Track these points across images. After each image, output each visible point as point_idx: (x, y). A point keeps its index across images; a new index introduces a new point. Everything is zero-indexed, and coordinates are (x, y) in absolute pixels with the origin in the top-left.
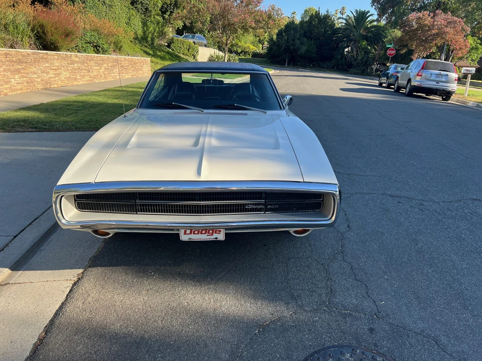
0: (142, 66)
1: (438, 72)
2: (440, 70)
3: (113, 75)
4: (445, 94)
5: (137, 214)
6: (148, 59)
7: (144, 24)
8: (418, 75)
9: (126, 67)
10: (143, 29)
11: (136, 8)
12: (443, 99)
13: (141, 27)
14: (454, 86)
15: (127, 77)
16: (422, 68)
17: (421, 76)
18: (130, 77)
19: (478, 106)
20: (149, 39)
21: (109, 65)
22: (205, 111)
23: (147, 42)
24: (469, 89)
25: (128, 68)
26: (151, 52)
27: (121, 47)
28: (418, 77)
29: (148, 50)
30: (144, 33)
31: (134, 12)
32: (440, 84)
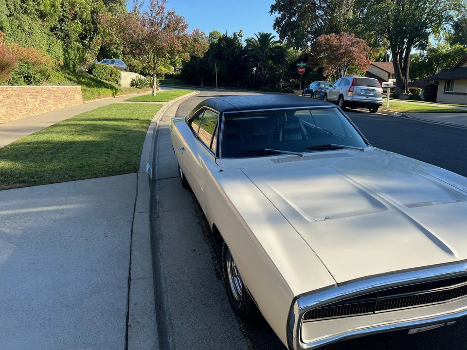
0: (74, 95)
1: (366, 88)
2: (368, 86)
3: (48, 106)
4: (373, 107)
5: (374, 313)
6: (79, 87)
7: (66, 51)
8: (349, 91)
9: (59, 97)
10: (64, 56)
11: (55, 34)
12: (371, 111)
13: (62, 53)
14: (380, 100)
15: (61, 107)
16: (353, 85)
17: (352, 91)
18: (64, 107)
19: (403, 115)
20: (71, 66)
21: (43, 96)
22: (305, 154)
23: (69, 68)
24: (389, 101)
25: (62, 97)
26: (75, 79)
27: (49, 76)
28: (350, 93)
29: (72, 77)
30: (65, 59)
31: (54, 39)
32: (370, 98)
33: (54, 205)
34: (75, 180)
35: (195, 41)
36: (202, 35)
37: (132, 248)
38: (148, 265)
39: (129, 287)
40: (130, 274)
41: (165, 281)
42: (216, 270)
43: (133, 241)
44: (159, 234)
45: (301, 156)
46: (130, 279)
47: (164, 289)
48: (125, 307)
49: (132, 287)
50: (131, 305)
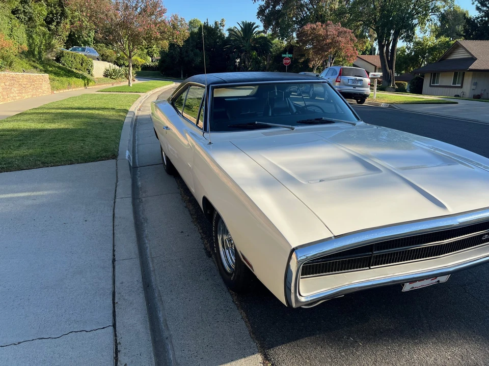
0: (41, 84)
1: (353, 78)
2: (355, 76)
3: (11, 95)
4: (361, 97)
5: (370, 269)
6: (47, 75)
7: (30, 37)
8: (337, 81)
9: (24, 86)
10: (28, 41)
11: (18, 18)
12: (358, 102)
13: (26, 39)
14: (367, 90)
15: (26, 97)
16: (340, 75)
17: (339, 82)
18: (30, 96)
19: (390, 106)
20: (36, 53)
21: (7, 84)
22: (296, 128)
23: (34, 56)
24: (376, 93)
25: (27, 86)
26: (41, 68)
27: (11, 62)
28: (337, 83)
29: (38, 66)
30: (30, 45)
31: (16, 22)
32: (357, 88)
33: (25, 192)
34: (48, 167)
35: (174, 28)
36: (181, 21)
37: (115, 231)
38: (133, 247)
39: (114, 267)
40: (114, 256)
41: (153, 261)
42: (206, 249)
43: (115, 223)
44: (143, 218)
45: (293, 129)
46: (114, 260)
47: (152, 269)
48: (110, 286)
49: (117, 267)
50: (117, 284)
